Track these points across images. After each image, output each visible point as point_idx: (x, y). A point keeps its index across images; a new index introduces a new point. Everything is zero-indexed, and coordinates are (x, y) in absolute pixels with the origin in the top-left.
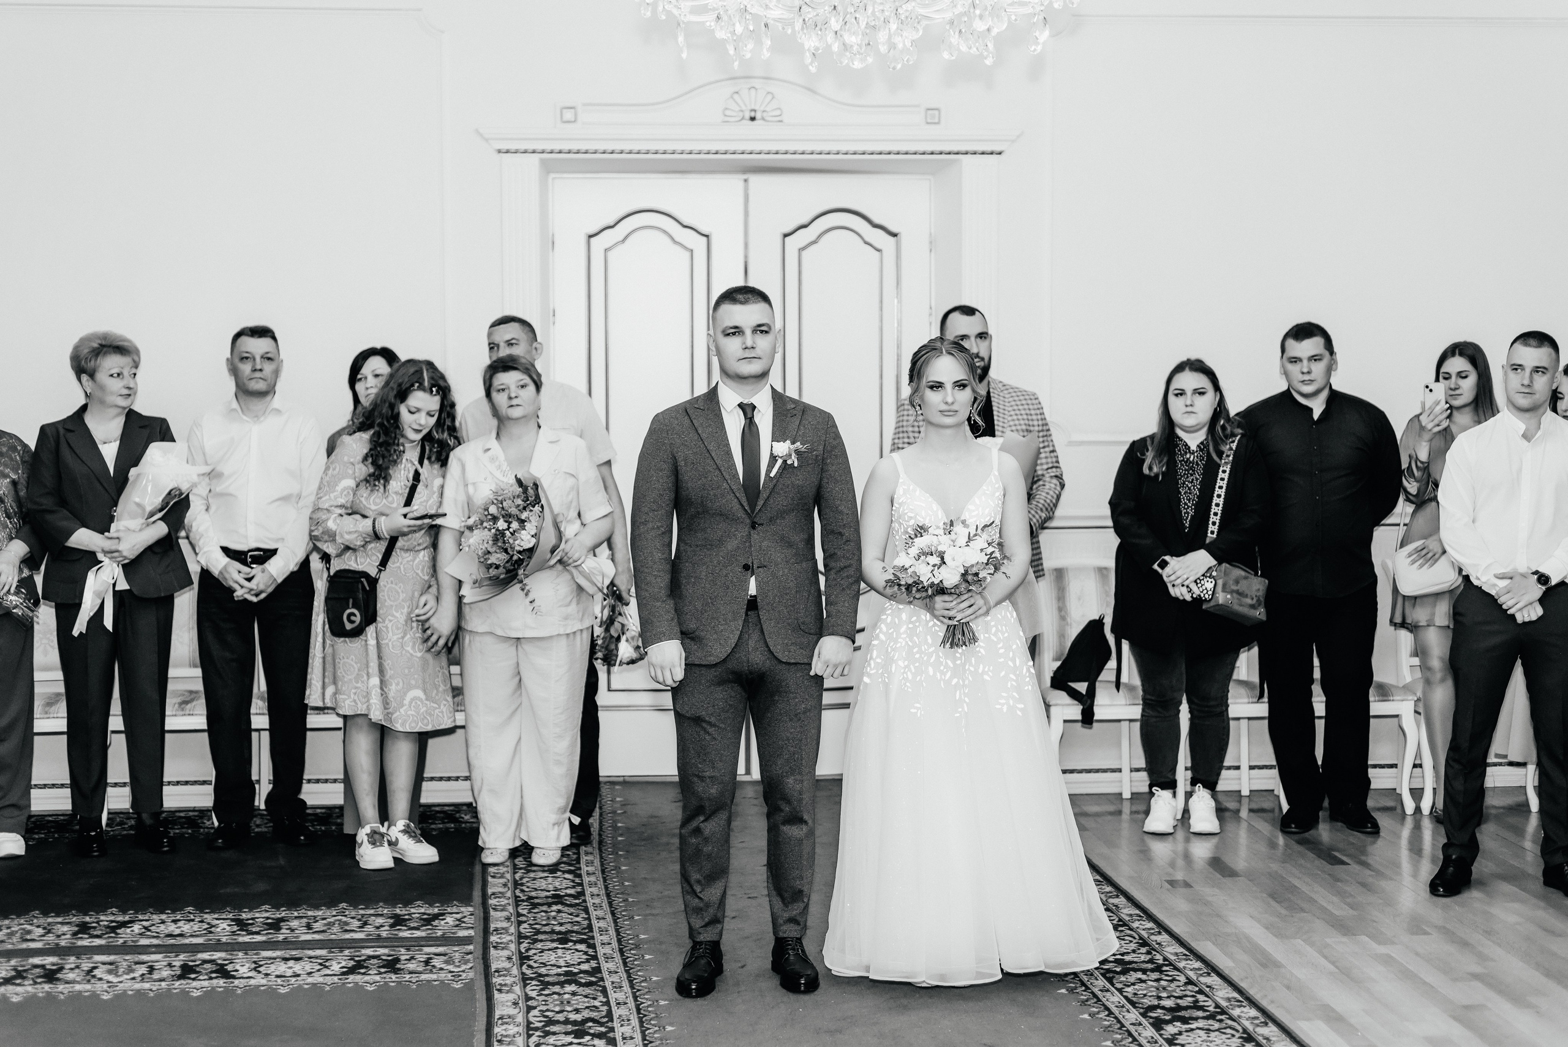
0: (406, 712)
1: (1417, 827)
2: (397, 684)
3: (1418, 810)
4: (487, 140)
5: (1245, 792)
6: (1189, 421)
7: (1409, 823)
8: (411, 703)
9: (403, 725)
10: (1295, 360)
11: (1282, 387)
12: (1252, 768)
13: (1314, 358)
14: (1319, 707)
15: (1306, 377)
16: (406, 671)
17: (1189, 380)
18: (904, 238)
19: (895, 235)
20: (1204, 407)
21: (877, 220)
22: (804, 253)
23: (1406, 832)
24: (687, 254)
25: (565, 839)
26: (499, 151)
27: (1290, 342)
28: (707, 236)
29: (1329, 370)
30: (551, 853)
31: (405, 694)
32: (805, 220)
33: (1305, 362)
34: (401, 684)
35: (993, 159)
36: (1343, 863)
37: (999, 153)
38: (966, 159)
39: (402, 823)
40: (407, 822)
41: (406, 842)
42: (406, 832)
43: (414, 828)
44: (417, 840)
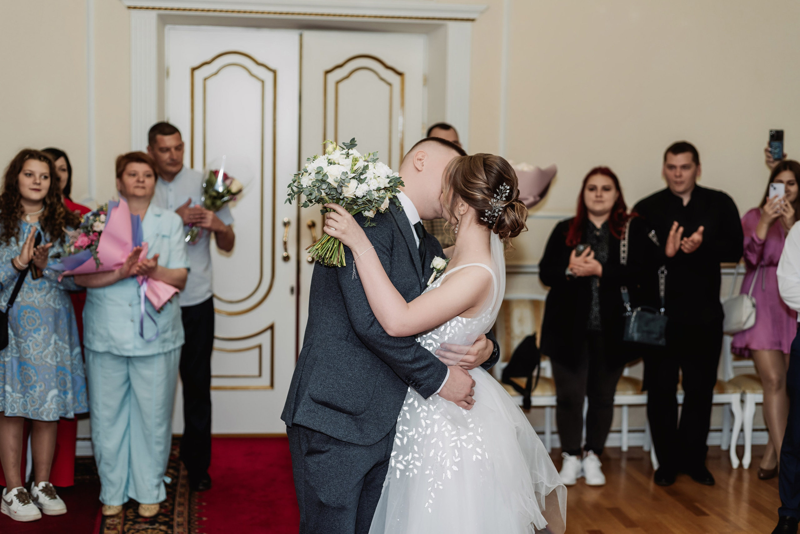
0: (49, 406)
1: (740, 478)
2: (40, 386)
3: (741, 465)
5: (625, 449)
6: (598, 207)
7: (735, 475)
8: (52, 400)
9: (48, 416)
10: (672, 167)
11: (662, 185)
12: (630, 431)
13: (684, 167)
14: (680, 398)
15: (679, 180)
16: (47, 376)
18: (407, 77)
19: (400, 74)
20: (609, 198)
21: (389, 63)
22: (341, 85)
23: (732, 481)
24: (259, 84)
25: (163, 497)
26: (129, 8)
27: (670, 155)
28: (274, 72)
29: (696, 174)
30: (153, 507)
31: (47, 393)
32: (340, 62)
33: (678, 169)
34: (43, 386)
35: (469, 24)
36: (704, 514)
37: (473, 20)
38: (450, 24)
39: (42, 484)
40: (47, 483)
41: (44, 499)
42: (45, 490)
43: (51, 487)
44: (53, 497)
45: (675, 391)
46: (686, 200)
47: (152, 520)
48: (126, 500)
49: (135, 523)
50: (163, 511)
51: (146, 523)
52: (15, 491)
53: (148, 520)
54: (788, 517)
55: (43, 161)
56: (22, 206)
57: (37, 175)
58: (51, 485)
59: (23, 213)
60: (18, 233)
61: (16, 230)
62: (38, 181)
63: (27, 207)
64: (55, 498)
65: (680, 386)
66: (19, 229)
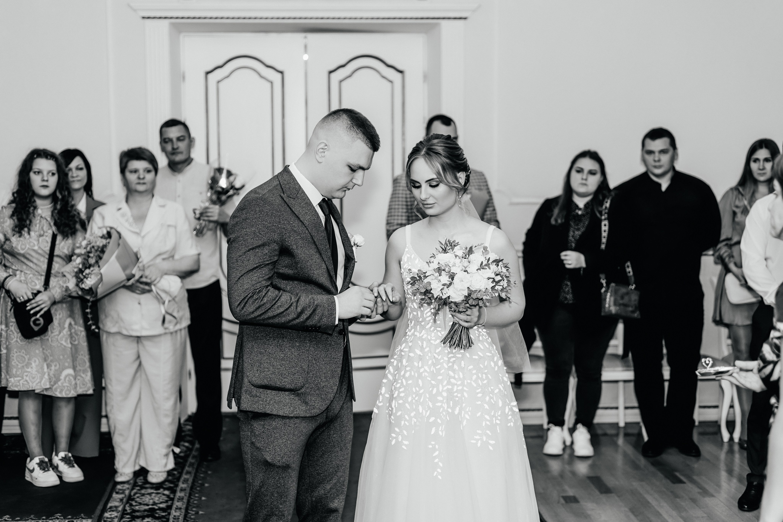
0: (62, 384)
1: (731, 451)
2: (55, 366)
3: (731, 439)
4: (135, 10)
5: (622, 424)
6: (583, 189)
7: (726, 447)
8: (65, 378)
9: (61, 392)
10: (650, 152)
11: (640, 169)
12: (626, 408)
13: (663, 152)
14: (666, 373)
15: (657, 164)
16: (61, 357)
17: (587, 164)
18: (407, 74)
19: (401, 72)
20: (593, 182)
21: (390, 62)
22: (344, 84)
23: (723, 454)
24: (269, 85)
25: (171, 465)
26: (143, 18)
27: (648, 141)
28: (281, 72)
29: (673, 159)
30: (160, 474)
31: (61, 372)
32: (343, 62)
33: (657, 154)
34: (58, 366)
35: (461, 22)
36: (681, 482)
37: (465, 18)
38: (443, 23)
39: (62, 454)
40: (67, 453)
41: (63, 467)
42: (65, 460)
43: (70, 457)
44: (71, 465)
45: (660, 367)
46: (665, 184)
47: (158, 486)
48: (137, 468)
49: (142, 487)
50: (170, 478)
51: (152, 488)
52: (37, 460)
53: (154, 486)
54: (755, 483)
55: (50, 159)
56: (35, 201)
57: (45, 173)
58: (70, 455)
59: (35, 208)
60: (30, 225)
61: (28, 222)
62: (46, 178)
63: (39, 202)
64: (74, 466)
65: (665, 362)
66: (31, 221)
